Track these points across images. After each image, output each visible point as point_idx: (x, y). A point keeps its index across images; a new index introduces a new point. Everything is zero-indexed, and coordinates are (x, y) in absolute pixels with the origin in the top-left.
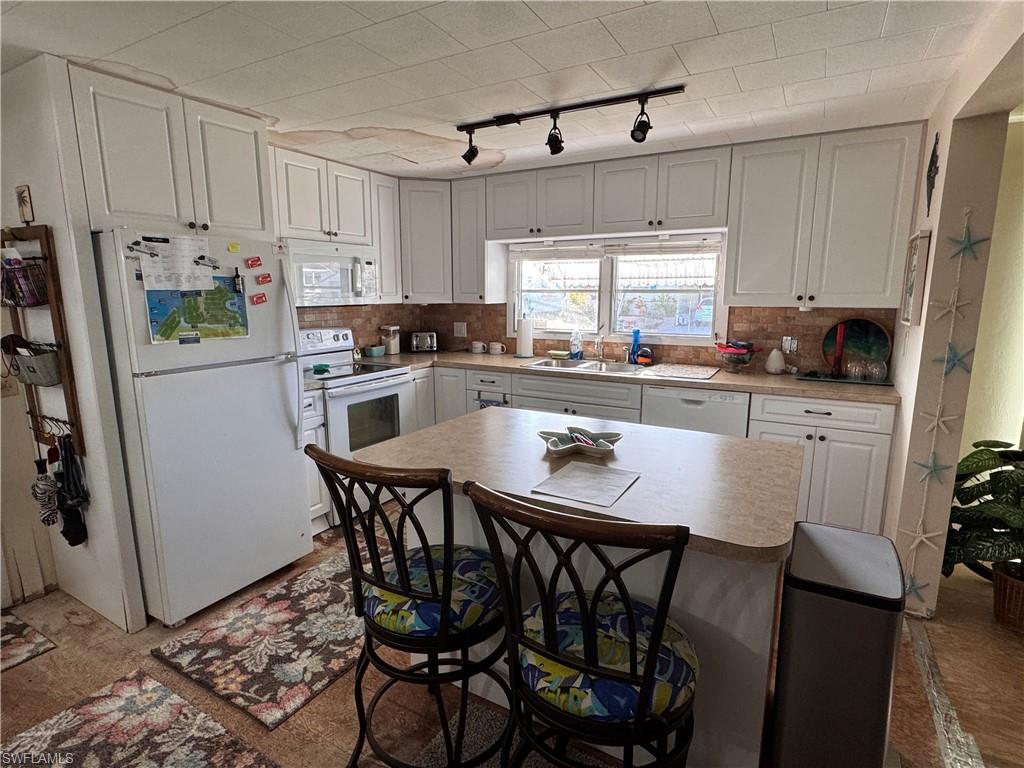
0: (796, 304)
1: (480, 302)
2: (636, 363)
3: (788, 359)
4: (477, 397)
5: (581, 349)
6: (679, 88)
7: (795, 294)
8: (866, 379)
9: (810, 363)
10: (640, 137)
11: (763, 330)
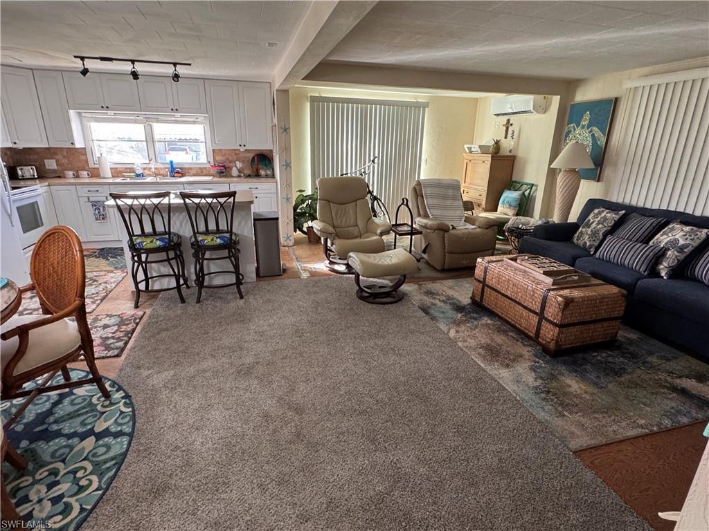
0: (239, 148)
1: (73, 146)
2: (174, 176)
3: (239, 171)
4: (87, 200)
5: (142, 172)
6: (190, 65)
7: (238, 143)
8: (267, 176)
9: (248, 172)
10: (176, 80)
11: (228, 159)
